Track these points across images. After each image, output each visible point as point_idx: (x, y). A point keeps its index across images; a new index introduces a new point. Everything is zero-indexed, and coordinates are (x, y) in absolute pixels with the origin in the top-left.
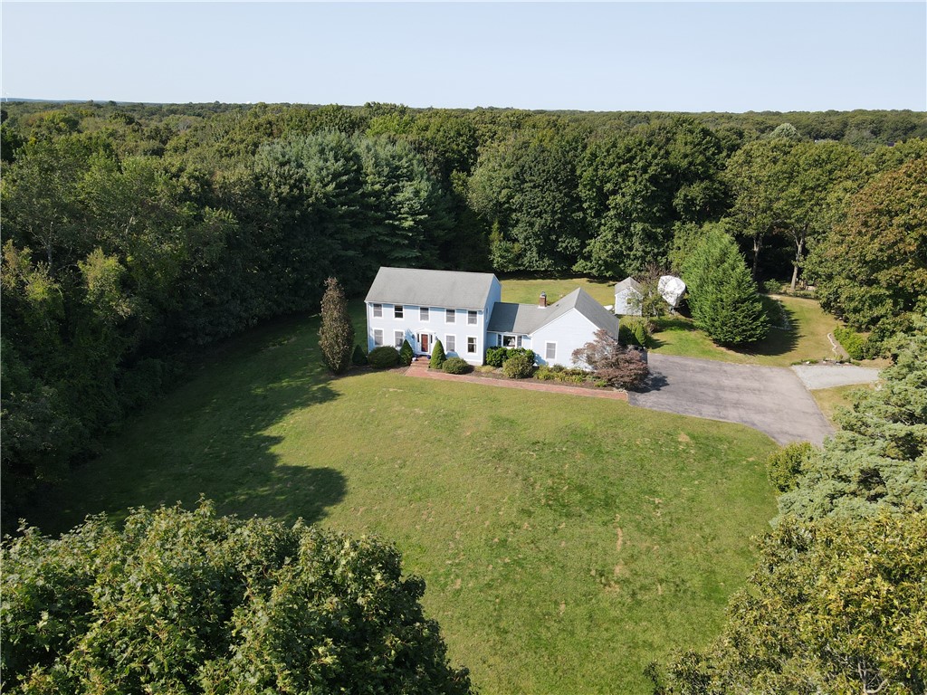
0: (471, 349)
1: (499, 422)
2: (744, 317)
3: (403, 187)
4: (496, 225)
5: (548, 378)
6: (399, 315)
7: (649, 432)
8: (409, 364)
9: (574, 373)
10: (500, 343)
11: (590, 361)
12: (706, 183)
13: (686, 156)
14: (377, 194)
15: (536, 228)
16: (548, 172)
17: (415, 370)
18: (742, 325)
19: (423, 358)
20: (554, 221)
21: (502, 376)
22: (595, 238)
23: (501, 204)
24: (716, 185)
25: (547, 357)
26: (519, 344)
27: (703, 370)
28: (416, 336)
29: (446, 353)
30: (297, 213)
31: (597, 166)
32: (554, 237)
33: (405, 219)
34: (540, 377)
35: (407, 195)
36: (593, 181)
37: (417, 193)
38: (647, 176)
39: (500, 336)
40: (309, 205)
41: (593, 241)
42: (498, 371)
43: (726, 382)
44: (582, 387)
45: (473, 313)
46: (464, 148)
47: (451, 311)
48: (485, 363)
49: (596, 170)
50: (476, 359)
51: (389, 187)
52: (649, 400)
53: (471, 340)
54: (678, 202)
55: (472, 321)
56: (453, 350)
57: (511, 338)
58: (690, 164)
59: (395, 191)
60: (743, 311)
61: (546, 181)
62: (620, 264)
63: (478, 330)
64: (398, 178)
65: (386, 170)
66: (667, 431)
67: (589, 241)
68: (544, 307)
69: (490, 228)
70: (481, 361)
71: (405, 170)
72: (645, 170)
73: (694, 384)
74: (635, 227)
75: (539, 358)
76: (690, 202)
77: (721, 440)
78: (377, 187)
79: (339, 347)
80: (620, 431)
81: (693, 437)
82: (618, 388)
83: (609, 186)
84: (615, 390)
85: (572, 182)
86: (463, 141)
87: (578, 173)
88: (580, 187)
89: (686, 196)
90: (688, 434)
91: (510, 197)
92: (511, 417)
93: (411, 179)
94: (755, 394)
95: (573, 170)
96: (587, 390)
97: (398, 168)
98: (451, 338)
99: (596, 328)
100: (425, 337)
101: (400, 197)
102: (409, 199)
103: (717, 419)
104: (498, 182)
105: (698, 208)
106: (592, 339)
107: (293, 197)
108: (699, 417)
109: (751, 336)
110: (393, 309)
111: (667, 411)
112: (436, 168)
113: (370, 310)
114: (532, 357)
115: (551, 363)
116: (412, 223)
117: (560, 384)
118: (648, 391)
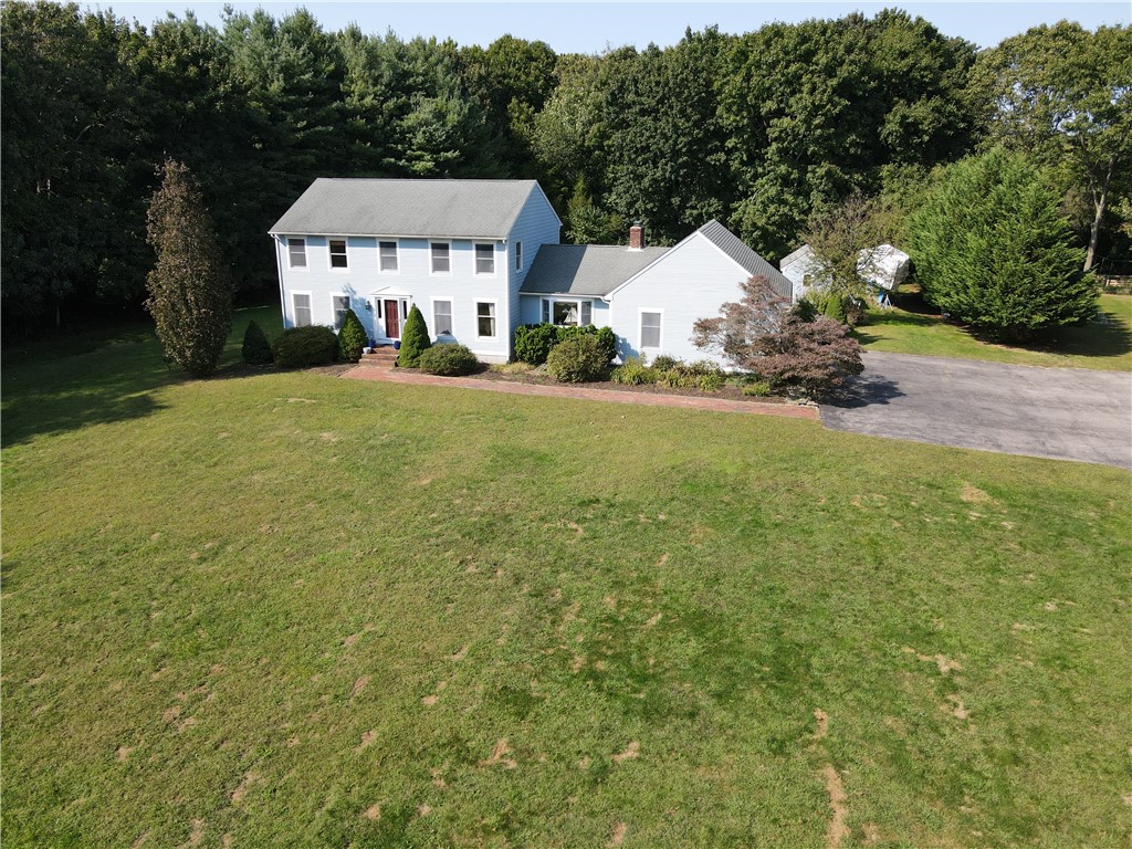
0: (485, 328)
1: (507, 459)
2: (1053, 274)
3: (417, 104)
4: (580, 185)
5: (642, 380)
6: (339, 261)
7: (883, 481)
8: (355, 360)
9: (697, 371)
10: (547, 319)
11: (734, 347)
12: (936, 101)
13: (903, 55)
14: (370, 114)
15: (646, 182)
16: (667, 84)
17: (366, 371)
18: (1047, 290)
19: (387, 348)
20: (675, 171)
21: (545, 379)
22: (747, 197)
23: (589, 151)
24: (952, 107)
25: (643, 344)
26: (586, 318)
27: (974, 374)
28: (374, 305)
29: (433, 337)
30: (190, 105)
31: (749, 69)
32: (676, 201)
33: (419, 158)
34: (626, 379)
35: (422, 116)
36: (743, 97)
37: (440, 116)
38: (834, 82)
39: (546, 304)
40: (218, 98)
41: (743, 203)
42: (537, 372)
43: (1033, 393)
44: (714, 396)
45: (485, 249)
46: (537, 79)
47: (440, 247)
48: (514, 358)
49: (748, 78)
50: (494, 349)
51: (391, 104)
52: (867, 421)
53: (484, 308)
54: (891, 126)
55: (485, 266)
56: (447, 333)
57: (568, 306)
58: (912, 67)
59: (404, 110)
60: (1049, 263)
61: (661, 101)
62: (788, 240)
63: (496, 286)
64: (409, 90)
65: (387, 75)
66: (925, 478)
67: (736, 205)
68: (639, 250)
69: (571, 190)
70: (505, 354)
71: (420, 79)
72: (830, 71)
73: (963, 394)
74: (814, 172)
75: (626, 346)
76: (910, 128)
77: (1070, 499)
78: (368, 100)
79: (189, 311)
80: (807, 478)
81: (996, 493)
82: (794, 398)
83: (771, 105)
84: (790, 403)
85: (706, 105)
86: (537, 68)
87: (716, 86)
88: (720, 110)
89: (904, 117)
90: (984, 487)
91: (603, 136)
92: (544, 448)
93: (431, 94)
94: (1106, 412)
95: (709, 83)
96: (726, 401)
97: (407, 74)
98: (443, 306)
99: (745, 275)
100: (391, 305)
101: (410, 120)
102: (427, 124)
103: (1042, 456)
104: (583, 114)
105: (926, 138)
106: (738, 297)
107: (187, 80)
108: (996, 451)
109: (1067, 313)
110: (327, 248)
111: (916, 440)
112: (483, 90)
113: (284, 252)
114: (610, 342)
115: (651, 355)
116: (430, 164)
117: (666, 391)
118: (863, 404)
